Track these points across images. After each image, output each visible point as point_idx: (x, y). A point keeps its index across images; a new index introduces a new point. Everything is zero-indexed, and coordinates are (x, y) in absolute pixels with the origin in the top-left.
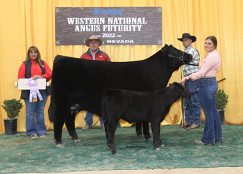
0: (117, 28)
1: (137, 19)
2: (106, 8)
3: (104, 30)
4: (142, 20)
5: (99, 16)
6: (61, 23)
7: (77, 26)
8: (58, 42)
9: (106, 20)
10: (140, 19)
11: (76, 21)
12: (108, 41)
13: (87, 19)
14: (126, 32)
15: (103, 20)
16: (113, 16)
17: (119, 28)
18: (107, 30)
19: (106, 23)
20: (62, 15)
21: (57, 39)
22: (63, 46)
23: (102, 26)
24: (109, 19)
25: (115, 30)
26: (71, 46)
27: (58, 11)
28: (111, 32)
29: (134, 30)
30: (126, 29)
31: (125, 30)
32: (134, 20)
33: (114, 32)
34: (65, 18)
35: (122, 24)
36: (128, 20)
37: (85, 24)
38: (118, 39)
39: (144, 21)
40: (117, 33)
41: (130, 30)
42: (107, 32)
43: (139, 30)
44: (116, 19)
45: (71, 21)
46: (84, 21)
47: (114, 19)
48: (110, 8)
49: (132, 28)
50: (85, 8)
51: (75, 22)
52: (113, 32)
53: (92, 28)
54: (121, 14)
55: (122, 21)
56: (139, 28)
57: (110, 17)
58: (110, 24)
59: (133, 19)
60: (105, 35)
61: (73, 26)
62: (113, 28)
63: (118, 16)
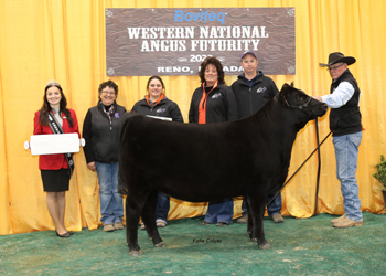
0: (216, 45)
1: (251, 30)
2: (196, 10)
3: (193, 49)
4: (260, 30)
5: (184, 24)
6: (117, 37)
7: (145, 43)
8: (111, 71)
9: (197, 31)
10: (256, 28)
11: (144, 33)
13: (162, 30)
14: (233, 51)
15: (190, 32)
16: (210, 24)
17: (220, 45)
18: (197, 48)
19: (197, 36)
20: (118, 22)
21: (109, 65)
23: (188, 41)
24: (202, 29)
25: (213, 49)
26: (135, 78)
27: (111, 15)
28: (204, 52)
29: (246, 49)
30: (231, 46)
31: (229, 49)
32: (246, 31)
34: (124, 27)
35: (225, 38)
36: (236, 31)
37: (158, 38)
39: (263, 32)
41: (239, 49)
42: (198, 51)
43: (255, 49)
44: (213, 29)
45: (133, 33)
46: (158, 32)
47: (210, 29)
48: (204, 10)
49: (243, 45)
50: (159, 10)
51: (141, 35)
52: (208, 52)
53: (172, 45)
54: (222, 21)
55: (225, 33)
56: (255, 45)
57: (203, 25)
58: (204, 38)
59: (244, 28)
60: (194, 58)
61: (138, 42)
62: (209, 45)
63: (217, 24)
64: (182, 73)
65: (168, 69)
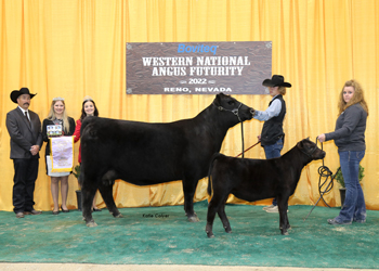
0: (209, 71)
1: (237, 59)
2: (194, 44)
3: (191, 74)
4: (244, 59)
5: (185, 55)
6: (134, 64)
7: (155, 69)
8: (130, 90)
9: (195, 60)
10: (240, 58)
11: (154, 61)
12: (197, 89)
13: (168, 59)
14: (222, 76)
15: (190, 60)
16: (204, 55)
17: (212, 71)
18: (195, 73)
19: (195, 64)
20: (135, 53)
21: (128, 86)
22: (135, 96)
23: (188, 68)
24: (199, 58)
25: (207, 74)
26: (145, 96)
27: (130, 47)
28: (200, 77)
29: (233, 74)
30: (221, 72)
31: (219, 74)
32: (233, 60)
33: (205, 77)
34: (140, 57)
35: (216, 65)
36: (225, 60)
37: (165, 66)
38: (210, 86)
39: (246, 60)
40: (209, 77)
41: (227, 74)
42: (195, 76)
43: (240, 74)
44: (207, 58)
45: (146, 62)
46: (165, 61)
47: (204, 59)
48: (201, 43)
49: (230, 71)
50: (166, 44)
51: (152, 63)
52: (203, 77)
53: (175, 71)
54: (214, 52)
55: (216, 62)
56: (240, 71)
57: (200, 55)
58: (200, 66)
59: (231, 58)
60: (192, 81)
61: (150, 69)
62: (204, 71)
63: (211, 55)
64: (182, 93)
65: (172, 89)
